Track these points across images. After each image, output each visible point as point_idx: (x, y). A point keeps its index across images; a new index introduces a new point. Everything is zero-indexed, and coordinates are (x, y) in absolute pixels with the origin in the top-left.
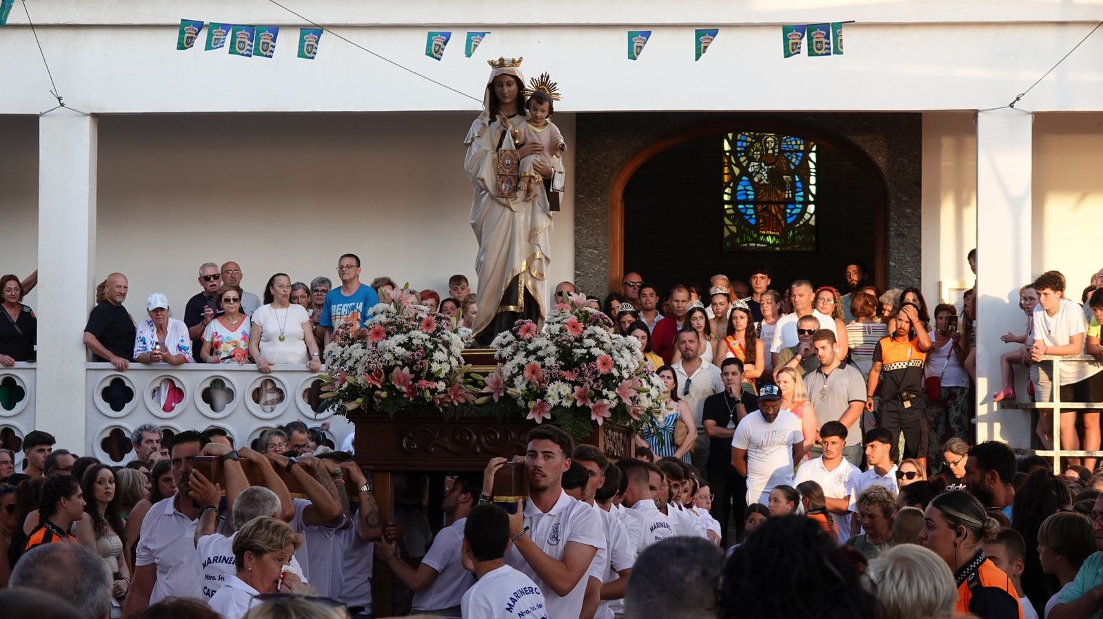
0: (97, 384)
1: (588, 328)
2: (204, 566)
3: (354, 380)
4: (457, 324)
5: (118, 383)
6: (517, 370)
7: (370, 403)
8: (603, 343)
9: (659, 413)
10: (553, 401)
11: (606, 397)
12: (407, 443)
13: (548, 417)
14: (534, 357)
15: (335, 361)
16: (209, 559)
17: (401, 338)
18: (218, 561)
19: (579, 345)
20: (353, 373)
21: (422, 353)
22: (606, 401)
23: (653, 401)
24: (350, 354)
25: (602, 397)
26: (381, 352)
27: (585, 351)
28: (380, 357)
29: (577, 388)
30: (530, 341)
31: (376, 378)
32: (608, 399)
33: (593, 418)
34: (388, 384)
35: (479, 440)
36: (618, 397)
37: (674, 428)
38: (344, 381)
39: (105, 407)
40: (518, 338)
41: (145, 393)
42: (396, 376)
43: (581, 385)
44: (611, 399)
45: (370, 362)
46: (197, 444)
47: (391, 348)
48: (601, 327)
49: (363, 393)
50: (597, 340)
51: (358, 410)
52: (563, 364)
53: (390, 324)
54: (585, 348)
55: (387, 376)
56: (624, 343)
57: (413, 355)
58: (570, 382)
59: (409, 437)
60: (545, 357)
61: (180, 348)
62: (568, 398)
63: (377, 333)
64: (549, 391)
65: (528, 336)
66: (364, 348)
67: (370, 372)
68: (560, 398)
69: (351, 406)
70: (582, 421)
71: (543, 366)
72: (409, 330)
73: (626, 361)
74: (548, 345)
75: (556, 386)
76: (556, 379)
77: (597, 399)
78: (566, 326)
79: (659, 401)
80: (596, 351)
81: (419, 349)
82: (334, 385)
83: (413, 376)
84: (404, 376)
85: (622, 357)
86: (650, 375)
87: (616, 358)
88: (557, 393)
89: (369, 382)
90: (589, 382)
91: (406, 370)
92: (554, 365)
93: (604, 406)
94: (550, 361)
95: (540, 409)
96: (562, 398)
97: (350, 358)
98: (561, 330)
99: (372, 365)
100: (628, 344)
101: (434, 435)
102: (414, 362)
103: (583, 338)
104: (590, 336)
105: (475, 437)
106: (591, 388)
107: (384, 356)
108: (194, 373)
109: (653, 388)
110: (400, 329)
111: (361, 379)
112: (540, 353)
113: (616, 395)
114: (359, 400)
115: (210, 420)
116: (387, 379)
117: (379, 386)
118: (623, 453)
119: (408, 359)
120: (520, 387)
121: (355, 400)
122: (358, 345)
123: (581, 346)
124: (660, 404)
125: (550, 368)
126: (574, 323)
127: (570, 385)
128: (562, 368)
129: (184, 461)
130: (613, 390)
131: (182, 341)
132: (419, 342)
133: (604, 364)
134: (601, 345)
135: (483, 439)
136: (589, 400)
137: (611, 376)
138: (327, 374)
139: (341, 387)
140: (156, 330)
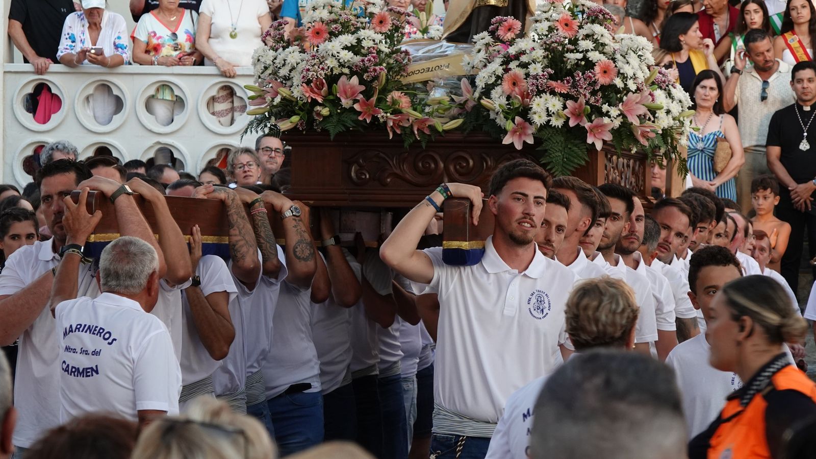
0: (18, 91)
1: (585, 27)
2: (64, 335)
3: (288, 92)
4: (427, 20)
5: (42, 88)
6: (493, 79)
7: (310, 121)
8: (603, 45)
9: (681, 134)
10: (539, 119)
11: (607, 114)
12: (356, 172)
13: (530, 141)
14: (517, 63)
15: (266, 68)
16: (71, 326)
17: (348, 39)
18: (81, 329)
19: (573, 47)
20: (289, 83)
21: (374, 57)
22: (606, 120)
23: (674, 119)
24: (285, 60)
25: (601, 114)
26: (323, 57)
27: (580, 56)
28: (321, 63)
29: (570, 103)
30: (511, 43)
31: (315, 89)
32: (609, 117)
33: (590, 141)
34: (331, 97)
35: (446, 168)
36: (622, 114)
37: (715, 150)
38: (277, 93)
39: (27, 119)
40: (497, 39)
41: (76, 101)
42: (342, 88)
43: (575, 99)
44: (612, 118)
45: (308, 70)
46: (72, 176)
47: (335, 53)
48: (601, 25)
49: (300, 109)
50: (596, 41)
51: (294, 130)
52: (552, 72)
53: (335, 21)
54: (581, 52)
55: (330, 87)
56: (630, 45)
57: (363, 61)
58: (561, 95)
59: (360, 165)
60: (529, 64)
61: (116, 47)
62: (559, 115)
63: (318, 33)
64: (535, 107)
65: (509, 36)
66: (303, 51)
67: (308, 82)
68: (549, 115)
69: (284, 125)
70: (576, 146)
71: (527, 75)
72: (357, 29)
73: (633, 68)
74: (533, 49)
75: (542, 99)
76: (544, 91)
77: (596, 117)
78: (557, 24)
79: (682, 119)
80: (594, 56)
81: (371, 53)
82: (265, 99)
83: (363, 88)
84: (352, 88)
85: (628, 63)
86: (670, 86)
87: (619, 64)
88: (544, 110)
89: (307, 95)
90: (585, 95)
91: (355, 80)
92: (541, 73)
93: (603, 126)
94: (536, 69)
95: (520, 131)
96: (551, 116)
97: (284, 65)
98: (551, 30)
99: (311, 73)
100: (636, 46)
101: (391, 163)
102: (365, 70)
103: (578, 40)
104: (587, 37)
105: (442, 165)
106: (587, 103)
107: (326, 62)
108: (135, 77)
109: (674, 102)
110: (346, 28)
111: (298, 91)
112: (524, 59)
113: (619, 112)
114: (295, 119)
115: (155, 135)
116: (330, 92)
117: (320, 100)
118: (634, 184)
119: (356, 66)
120: (497, 101)
121: (289, 117)
122: (294, 48)
123: (576, 49)
124: (683, 124)
125: (536, 77)
126: (567, 20)
127: (561, 99)
128: (551, 77)
129: (56, 197)
130: (616, 105)
131: (119, 38)
132: (371, 44)
133: (605, 72)
134: (601, 48)
135: (452, 168)
136: (585, 119)
137: (613, 87)
138: (257, 84)
139: (273, 100)
140: (87, 25)
